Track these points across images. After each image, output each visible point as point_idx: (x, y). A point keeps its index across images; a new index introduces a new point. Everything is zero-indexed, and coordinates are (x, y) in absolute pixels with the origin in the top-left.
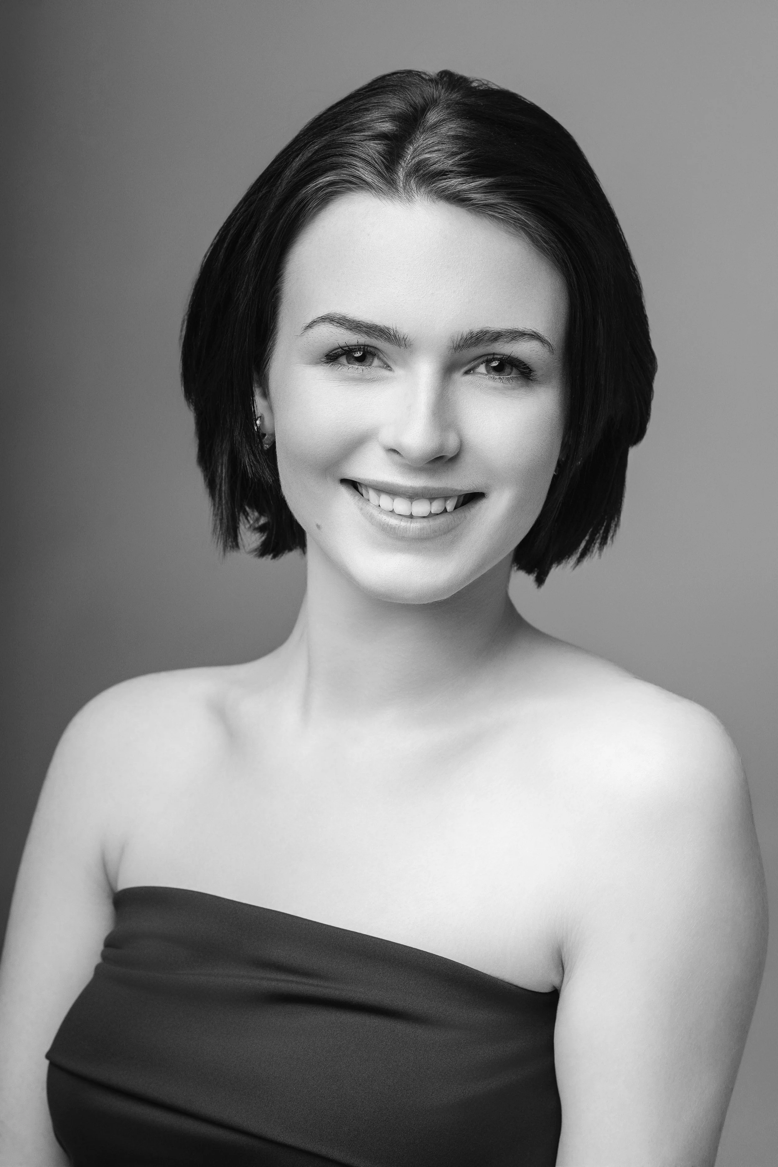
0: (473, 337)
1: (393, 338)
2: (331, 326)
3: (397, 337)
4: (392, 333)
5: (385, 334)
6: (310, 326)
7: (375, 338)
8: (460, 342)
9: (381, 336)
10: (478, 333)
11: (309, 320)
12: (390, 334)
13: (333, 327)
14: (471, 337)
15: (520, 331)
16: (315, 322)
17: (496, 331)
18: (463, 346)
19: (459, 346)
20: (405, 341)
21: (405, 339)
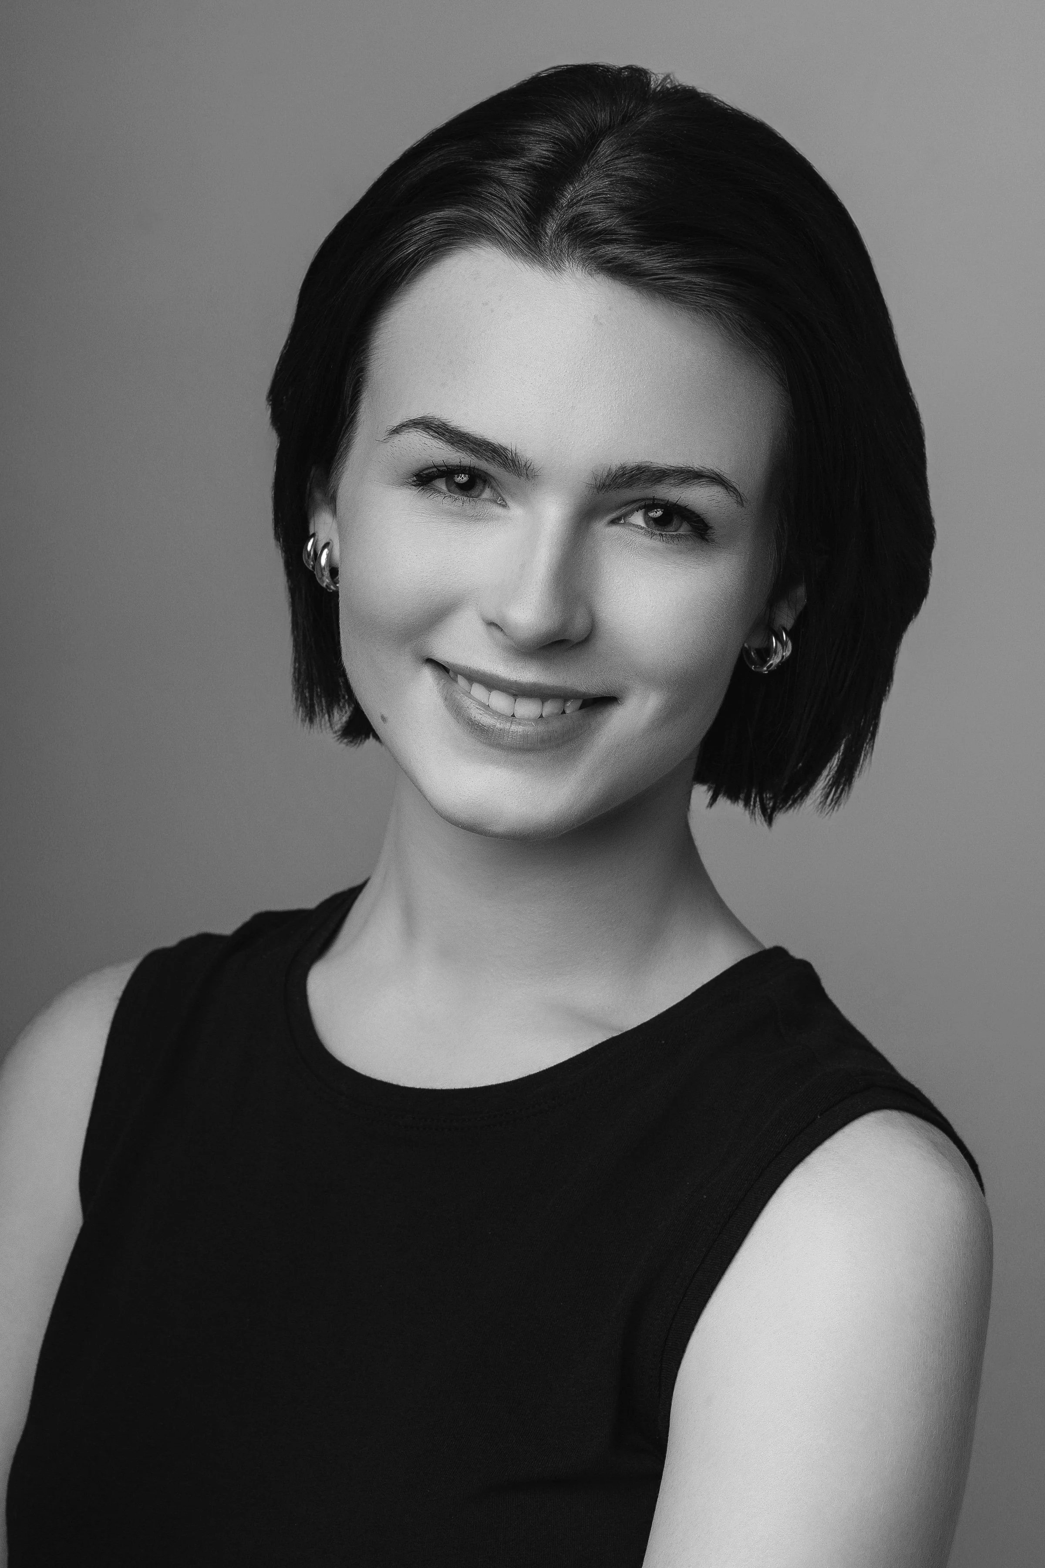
0: (626, 474)
1: (511, 464)
2: (425, 435)
3: (517, 463)
4: (510, 456)
5: (499, 456)
6: (397, 431)
7: (486, 460)
8: (605, 481)
9: (493, 458)
10: (632, 469)
11: (396, 422)
12: (506, 457)
13: (428, 436)
14: (623, 475)
15: (696, 470)
16: (404, 426)
17: (659, 469)
18: (610, 485)
19: (604, 485)
20: (527, 470)
21: (527, 467)
